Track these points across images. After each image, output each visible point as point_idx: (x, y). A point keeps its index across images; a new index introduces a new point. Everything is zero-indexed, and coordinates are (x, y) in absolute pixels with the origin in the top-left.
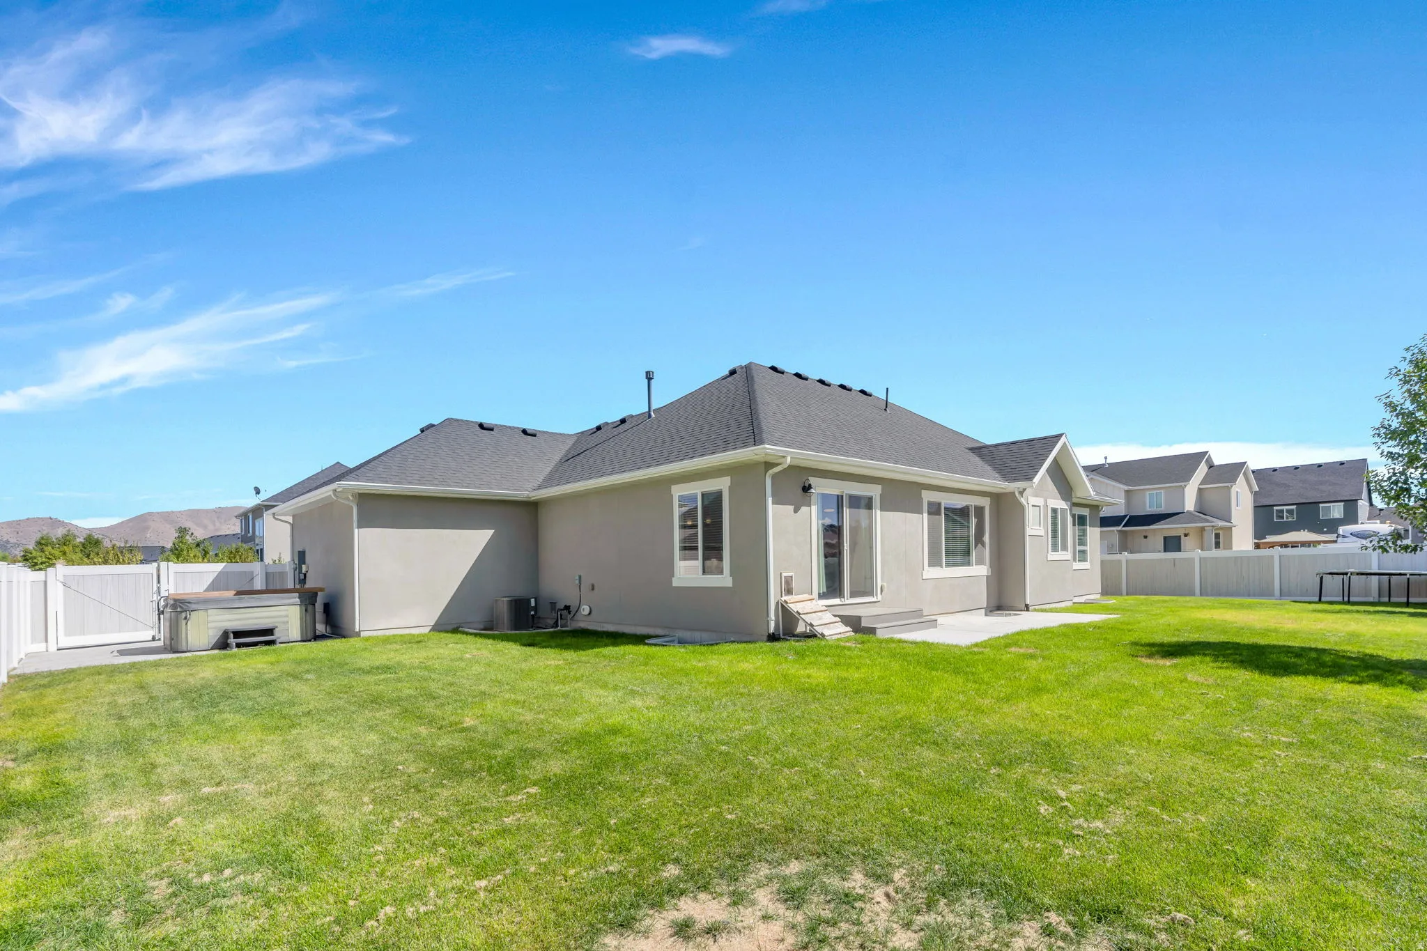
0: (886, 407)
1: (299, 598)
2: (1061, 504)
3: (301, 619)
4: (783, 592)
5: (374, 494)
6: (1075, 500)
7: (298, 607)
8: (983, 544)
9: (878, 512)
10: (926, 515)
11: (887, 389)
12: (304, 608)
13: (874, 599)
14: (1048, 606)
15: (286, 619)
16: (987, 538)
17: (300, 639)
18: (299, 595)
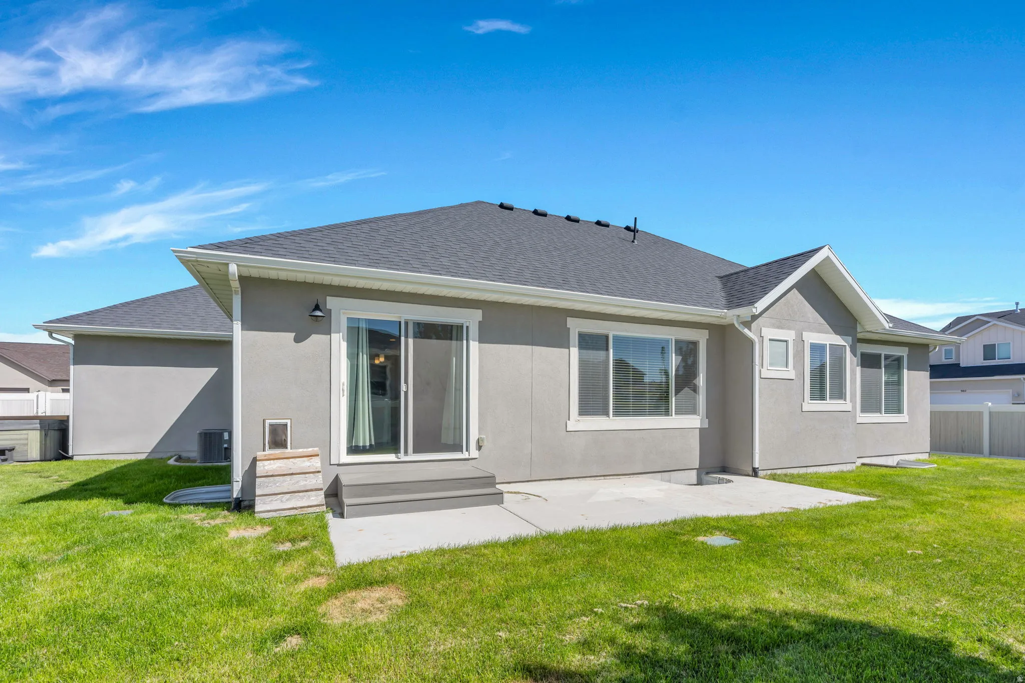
0: (634, 239)
1: (40, 424)
2: (830, 339)
3: (41, 442)
4: (267, 444)
5: (89, 336)
6: (860, 336)
7: (39, 432)
8: (695, 389)
9: (474, 346)
10: (574, 351)
11: (636, 218)
12: (43, 433)
13: (465, 455)
14: (795, 471)
15: (25, 442)
16: (701, 380)
17: (39, 459)
18: (40, 422)
